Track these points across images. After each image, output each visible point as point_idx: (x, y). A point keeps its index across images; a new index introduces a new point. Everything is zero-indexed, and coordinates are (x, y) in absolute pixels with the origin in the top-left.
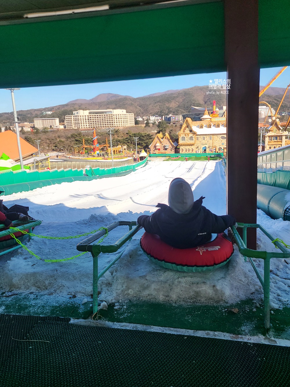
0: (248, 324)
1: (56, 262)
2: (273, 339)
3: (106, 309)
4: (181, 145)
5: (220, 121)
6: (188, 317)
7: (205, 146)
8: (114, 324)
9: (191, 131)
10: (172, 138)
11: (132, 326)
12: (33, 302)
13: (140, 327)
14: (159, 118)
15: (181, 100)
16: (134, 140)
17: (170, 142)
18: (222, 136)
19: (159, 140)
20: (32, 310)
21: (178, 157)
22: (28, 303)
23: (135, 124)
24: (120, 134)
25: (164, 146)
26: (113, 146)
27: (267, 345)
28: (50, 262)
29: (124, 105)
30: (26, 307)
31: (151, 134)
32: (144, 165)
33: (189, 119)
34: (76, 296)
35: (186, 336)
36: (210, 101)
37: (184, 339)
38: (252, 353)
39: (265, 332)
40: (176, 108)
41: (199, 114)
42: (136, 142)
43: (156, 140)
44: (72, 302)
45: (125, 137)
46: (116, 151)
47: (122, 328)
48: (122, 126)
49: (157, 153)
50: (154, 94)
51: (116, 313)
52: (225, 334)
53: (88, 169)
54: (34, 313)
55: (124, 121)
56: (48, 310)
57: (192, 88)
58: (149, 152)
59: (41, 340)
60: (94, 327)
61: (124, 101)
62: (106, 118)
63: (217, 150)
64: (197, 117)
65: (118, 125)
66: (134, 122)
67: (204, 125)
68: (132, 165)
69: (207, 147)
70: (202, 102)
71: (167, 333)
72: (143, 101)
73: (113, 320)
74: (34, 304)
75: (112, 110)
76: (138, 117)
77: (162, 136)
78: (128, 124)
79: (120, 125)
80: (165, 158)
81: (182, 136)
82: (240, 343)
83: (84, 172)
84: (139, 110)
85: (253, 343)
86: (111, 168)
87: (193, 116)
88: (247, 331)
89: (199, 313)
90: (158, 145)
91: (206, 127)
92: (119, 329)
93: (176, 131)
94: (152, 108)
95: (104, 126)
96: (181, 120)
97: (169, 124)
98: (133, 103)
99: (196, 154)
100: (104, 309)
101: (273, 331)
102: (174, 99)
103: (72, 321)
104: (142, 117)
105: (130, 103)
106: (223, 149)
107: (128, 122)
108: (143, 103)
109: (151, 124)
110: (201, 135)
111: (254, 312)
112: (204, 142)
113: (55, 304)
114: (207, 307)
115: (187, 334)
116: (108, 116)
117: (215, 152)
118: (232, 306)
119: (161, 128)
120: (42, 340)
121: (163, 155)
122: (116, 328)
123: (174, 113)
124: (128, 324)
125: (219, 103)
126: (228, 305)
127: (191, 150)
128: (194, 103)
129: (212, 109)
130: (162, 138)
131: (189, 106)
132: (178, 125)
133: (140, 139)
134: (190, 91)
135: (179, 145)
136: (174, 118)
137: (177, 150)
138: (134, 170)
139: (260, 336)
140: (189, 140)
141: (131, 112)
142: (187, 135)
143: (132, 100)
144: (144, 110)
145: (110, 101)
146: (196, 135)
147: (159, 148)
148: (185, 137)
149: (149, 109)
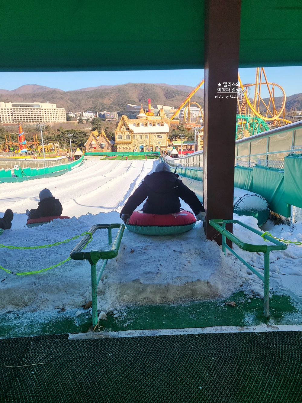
0: (248, 315)
1: (31, 275)
2: (274, 325)
3: (106, 319)
5: (156, 120)
6: (192, 315)
7: (143, 144)
8: (118, 333)
9: (128, 129)
10: (108, 136)
11: (139, 333)
12: (16, 322)
13: (148, 333)
14: (93, 114)
15: (116, 96)
16: (66, 138)
17: (106, 140)
18: (158, 134)
19: (95, 137)
20: (18, 331)
21: (115, 156)
22: (10, 324)
23: (67, 120)
24: (50, 130)
25: (101, 145)
26: (45, 143)
27: (273, 332)
28: (24, 275)
29: (53, 99)
30: (10, 329)
31: (86, 132)
32: (79, 164)
33: (125, 117)
34: (65, 309)
35: (197, 335)
36: (144, 100)
37: (195, 338)
38: (262, 342)
39: (266, 320)
40: (110, 104)
41: (134, 112)
42: (70, 139)
43: (91, 137)
44: (63, 316)
45: (57, 134)
46: (47, 149)
47: (129, 336)
48: (52, 122)
49: (93, 151)
50: (86, 88)
51: (117, 322)
52: (231, 327)
53: (17, 169)
54: (22, 333)
55: (54, 117)
56: (37, 328)
57: (126, 84)
58: (85, 150)
59: (42, 362)
60: (99, 340)
61: (53, 95)
62: (33, 112)
63: (154, 149)
64: (133, 115)
65: (48, 121)
66: (66, 118)
67: (141, 124)
68: (66, 164)
69: (144, 146)
70: (136, 100)
71: (177, 335)
72: (75, 95)
73: (117, 329)
74: (18, 324)
75: (40, 104)
76: (70, 113)
77: (98, 134)
78: (59, 120)
79: (50, 121)
80: (102, 156)
81: (119, 134)
82: (249, 334)
83: (12, 173)
84: (70, 105)
85: (259, 332)
86: (43, 168)
87: (129, 114)
88: (250, 322)
89: (200, 310)
90: (94, 142)
91: (143, 125)
92: (127, 338)
93: (111, 129)
94: (85, 103)
95: (31, 121)
96: (116, 117)
97: (103, 122)
98: (63, 97)
99: (134, 153)
100: (104, 319)
101: (273, 319)
102: (108, 95)
103: (71, 337)
104: (74, 113)
105: (60, 96)
106: (159, 147)
107: (58, 118)
108: (74, 97)
109: (85, 121)
110: (138, 133)
111: (250, 303)
112: (141, 140)
113: (43, 321)
114: (206, 304)
115: (196, 333)
116: (36, 110)
117: (152, 150)
118: (227, 300)
119: (96, 125)
120: (44, 362)
121: (99, 154)
122: (123, 337)
123: (108, 110)
124: (134, 331)
125: (153, 101)
126: (223, 299)
127: (129, 149)
128: (128, 101)
129: (148, 108)
130: (98, 136)
131: (124, 103)
132: (114, 123)
133: (74, 137)
134: (124, 87)
135: (116, 143)
136: (108, 115)
137: (114, 149)
138: (70, 169)
139: (263, 325)
140: (126, 139)
141: (62, 106)
142: (123, 133)
143: (62, 93)
144: (76, 105)
145: (36, 93)
146: (133, 133)
147: (95, 146)
148: (122, 135)
149: (82, 104)
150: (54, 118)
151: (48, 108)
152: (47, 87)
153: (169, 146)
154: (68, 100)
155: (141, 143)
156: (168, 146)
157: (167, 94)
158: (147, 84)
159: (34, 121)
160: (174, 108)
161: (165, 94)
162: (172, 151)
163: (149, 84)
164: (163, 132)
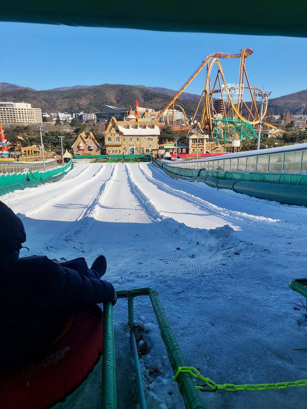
4: (108, 146)
5: (146, 122)
7: (133, 147)
9: (118, 131)
10: (96, 138)
14: (70, 115)
15: (92, 98)
17: (95, 143)
18: (149, 137)
19: (83, 140)
21: (105, 158)
23: (43, 121)
25: (89, 147)
29: (26, 98)
32: (70, 167)
33: (115, 119)
36: (122, 101)
40: (87, 105)
41: (114, 114)
43: (79, 139)
46: (31, 152)
48: (26, 122)
49: (81, 154)
50: (60, 88)
57: (103, 85)
58: (73, 152)
61: (25, 94)
62: (6, 112)
63: (145, 152)
65: (22, 121)
66: (41, 119)
67: (131, 126)
68: (59, 167)
69: (135, 148)
70: (114, 101)
72: (49, 95)
75: (13, 103)
76: (44, 113)
77: (85, 136)
78: (34, 120)
80: (92, 159)
81: (108, 136)
84: (44, 105)
86: (46, 171)
87: (108, 116)
90: (82, 145)
91: (133, 127)
94: (60, 103)
95: (4, 121)
96: (94, 119)
98: (36, 96)
102: (84, 96)
104: (49, 114)
105: (33, 96)
106: (150, 150)
108: (48, 97)
109: (63, 122)
110: (128, 135)
112: (131, 143)
116: (9, 110)
117: (143, 153)
123: (85, 111)
125: (131, 103)
127: (118, 151)
128: (106, 102)
130: (86, 138)
131: (101, 104)
134: (101, 88)
135: (106, 146)
136: (86, 116)
137: (103, 152)
140: (115, 141)
141: (35, 106)
142: (113, 135)
143: (35, 93)
144: (51, 106)
145: (7, 92)
146: (123, 136)
147: (83, 149)
148: (112, 138)
149: (57, 104)
150: (29, 118)
151: (22, 108)
152: (18, 86)
153: (160, 148)
154: (42, 99)
155: (131, 146)
156: (158, 148)
157: (145, 97)
158: (125, 85)
159: (7, 121)
160: (154, 110)
161: (143, 96)
162: (165, 154)
163: (127, 86)
164: (154, 134)
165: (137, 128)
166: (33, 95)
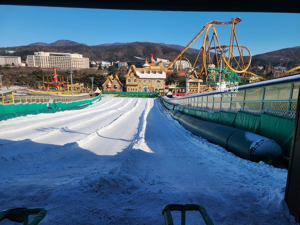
4: (128, 86)
5: (157, 69)
7: (146, 87)
9: (135, 75)
10: (120, 79)
14: (109, 63)
15: (126, 51)
16: (89, 80)
17: (119, 83)
18: (158, 80)
19: (111, 80)
21: (125, 94)
23: (90, 67)
24: (77, 74)
25: (115, 86)
26: (73, 83)
29: (81, 51)
31: (104, 76)
32: (98, 100)
33: (134, 66)
36: (147, 54)
40: (122, 56)
41: (140, 63)
42: (92, 81)
43: (108, 80)
45: (82, 77)
46: (74, 88)
48: (78, 68)
49: (109, 91)
50: (104, 44)
53: (52, 102)
55: (81, 64)
57: (134, 42)
58: (103, 89)
61: (80, 48)
62: (65, 60)
63: (155, 91)
64: (140, 65)
65: (75, 67)
66: (89, 66)
67: (145, 71)
68: (88, 99)
69: (147, 88)
70: (142, 54)
75: (70, 54)
76: (92, 61)
77: (113, 78)
79: (77, 67)
80: (115, 95)
81: (128, 78)
83: (48, 105)
84: (92, 56)
86: (72, 102)
87: (136, 64)
90: (110, 84)
91: (146, 72)
93: (123, 74)
94: (104, 55)
95: (63, 66)
96: (126, 66)
97: (117, 69)
98: (88, 50)
99: (139, 93)
102: (121, 50)
104: (95, 62)
106: (158, 89)
107: (84, 65)
108: (96, 50)
109: (103, 68)
110: (143, 78)
112: (145, 84)
117: (153, 92)
119: (112, 71)
121: (113, 93)
123: (121, 61)
125: (154, 55)
127: (135, 89)
128: (136, 54)
129: (151, 60)
130: (113, 80)
131: (132, 56)
132: (125, 70)
133: (95, 79)
134: (133, 44)
135: (126, 85)
136: (120, 64)
138: (91, 104)
140: (133, 82)
141: (87, 57)
142: (132, 78)
143: (87, 47)
144: (97, 56)
145: (68, 46)
146: (139, 78)
147: (111, 87)
148: (131, 80)
149: (101, 55)
151: (76, 57)
152: (76, 42)
153: (166, 88)
154: (91, 52)
155: (145, 86)
156: (164, 88)
157: (164, 51)
159: (65, 66)
160: (169, 61)
161: (163, 51)
162: (168, 92)
163: (151, 43)
164: (162, 78)
165: (150, 73)
166: (85, 49)
